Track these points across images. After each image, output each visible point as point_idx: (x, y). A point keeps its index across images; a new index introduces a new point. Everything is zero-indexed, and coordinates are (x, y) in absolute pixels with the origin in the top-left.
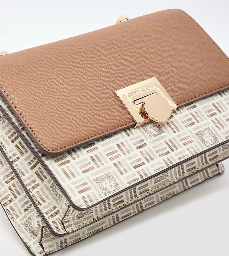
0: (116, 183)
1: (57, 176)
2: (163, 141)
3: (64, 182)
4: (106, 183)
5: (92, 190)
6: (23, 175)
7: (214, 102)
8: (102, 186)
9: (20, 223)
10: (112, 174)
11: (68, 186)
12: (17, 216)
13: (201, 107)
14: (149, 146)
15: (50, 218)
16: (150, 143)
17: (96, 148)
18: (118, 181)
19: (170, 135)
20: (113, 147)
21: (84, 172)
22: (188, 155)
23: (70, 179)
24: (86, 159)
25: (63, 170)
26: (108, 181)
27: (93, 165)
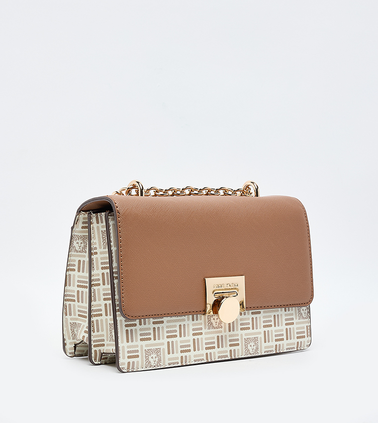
0: (160, 360)
1: (119, 335)
2: (215, 335)
3: (122, 342)
4: (152, 358)
5: (139, 359)
6: (95, 300)
7: (276, 314)
8: (148, 359)
9: (70, 321)
10: (162, 351)
11: (123, 347)
12: (70, 314)
13: (264, 316)
14: (203, 336)
15: (95, 346)
16: (206, 333)
17: (162, 322)
18: (162, 359)
19: (225, 332)
20: (175, 326)
21: (141, 340)
22: (227, 356)
23: (128, 341)
24: (149, 329)
25: (127, 331)
26: (155, 356)
27: (152, 336)
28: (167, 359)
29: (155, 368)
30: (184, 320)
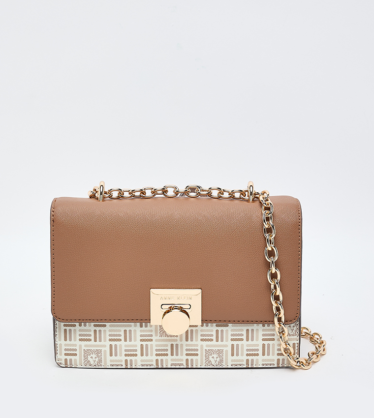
2: (169, 344)
3: (60, 340)
4: (92, 358)
5: (77, 357)
8: (87, 358)
11: (61, 345)
13: (230, 330)
14: (154, 343)
16: (156, 340)
18: (103, 360)
19: (181, 341)
20: (120, 331)
21: (80, 340)
22: (182, 364)
23: (66, 340)
24: (90, 331)
25: (65, 330)
26: (95, 356)
27: (92, 338)
28: (109, 361)
29: (95, 367)
30: (131, 326)
